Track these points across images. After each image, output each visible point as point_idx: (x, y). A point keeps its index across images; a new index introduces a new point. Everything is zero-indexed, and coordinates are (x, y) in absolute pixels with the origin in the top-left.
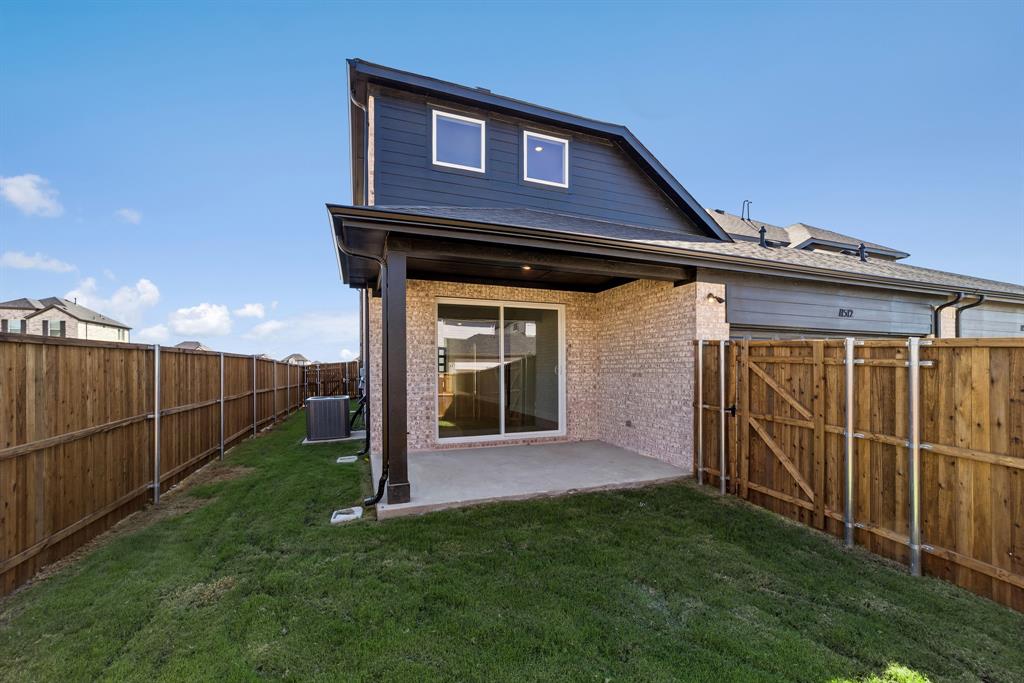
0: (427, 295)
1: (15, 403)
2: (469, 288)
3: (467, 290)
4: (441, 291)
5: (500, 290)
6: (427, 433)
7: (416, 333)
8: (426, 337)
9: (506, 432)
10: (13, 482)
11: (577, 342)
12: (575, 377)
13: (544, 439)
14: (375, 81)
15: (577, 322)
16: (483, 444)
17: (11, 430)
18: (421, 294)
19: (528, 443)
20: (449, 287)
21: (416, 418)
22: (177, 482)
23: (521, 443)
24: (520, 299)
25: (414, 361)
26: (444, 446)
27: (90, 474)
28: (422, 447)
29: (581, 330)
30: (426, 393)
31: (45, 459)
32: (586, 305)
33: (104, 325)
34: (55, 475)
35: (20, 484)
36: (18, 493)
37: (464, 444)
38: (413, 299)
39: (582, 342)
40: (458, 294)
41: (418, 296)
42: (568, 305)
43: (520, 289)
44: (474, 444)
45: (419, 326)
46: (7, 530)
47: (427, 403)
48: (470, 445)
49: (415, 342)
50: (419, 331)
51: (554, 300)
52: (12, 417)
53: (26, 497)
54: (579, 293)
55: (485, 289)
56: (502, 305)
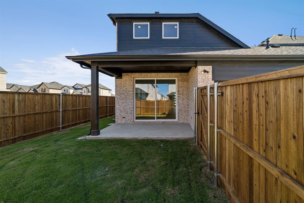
0: (131, 77)
1: (11, 106)
2: (143, 74)
3: (143, 75)
4: (135, 76)
5: (153, 74)
6: (131, 118)
7: (128, 88)
8: (131, 90)
9: (157, 119)
10: (11, 122)
11: (181, 90)
12: (180, 102)
13: (169, 122)
14: (117, 18)
15: (181, 83)
16: (148, 122)
17: (10, 111)
18: (129, 77)
19: (163, 123)
20: (138, 75)
21: (128, 113)
22: (72, 127)
23: (161, 123)
24: (160, 76)
25: (127, 97)
26: (137, 122)
27: (37, 122)
28: (129, 122)
29: (182, 85)
30: (131, 106)
31: (21, 118)
32: (185, 77)
33: (106, 89)
34: (24, 122)
35: (13, 122)
36: (12, 124)
37: (142, 122)
38: (127, 79)
39: (183, 90)
40: (140, 76)
41: (128, 78)
42: (178, 78)
43: (160, 73)
44: (145, 122)
45: (129, 86)
46: (9, 132)
47: (131, 109)
48: (144, 122)
49: (128, 91)
50: (129, 88)
51: (172, 76)
52: (10, 109)
53: (15, 125)
54: (182, 73)
55: (149, 74)
56: (155, 79)
